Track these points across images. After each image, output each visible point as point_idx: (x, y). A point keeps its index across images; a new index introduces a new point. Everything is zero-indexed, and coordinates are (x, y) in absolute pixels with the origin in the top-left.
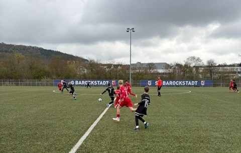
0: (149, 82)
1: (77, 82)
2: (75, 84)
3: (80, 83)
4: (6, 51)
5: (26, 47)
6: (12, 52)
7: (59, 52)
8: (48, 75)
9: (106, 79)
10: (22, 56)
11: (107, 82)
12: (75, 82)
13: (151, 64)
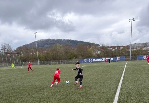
0: (144, 56)
1: (94, 59)
2: (93, 61)
3: (96, 60)
4: (51, 44)
5: (61, 40)
6: (54, 44)
7: (81, 41)
8: (76, 56)
9: (113, 57)
10: (60, 45)
11: (114, 58)
12: (93, 60)
13: (145, 43)
